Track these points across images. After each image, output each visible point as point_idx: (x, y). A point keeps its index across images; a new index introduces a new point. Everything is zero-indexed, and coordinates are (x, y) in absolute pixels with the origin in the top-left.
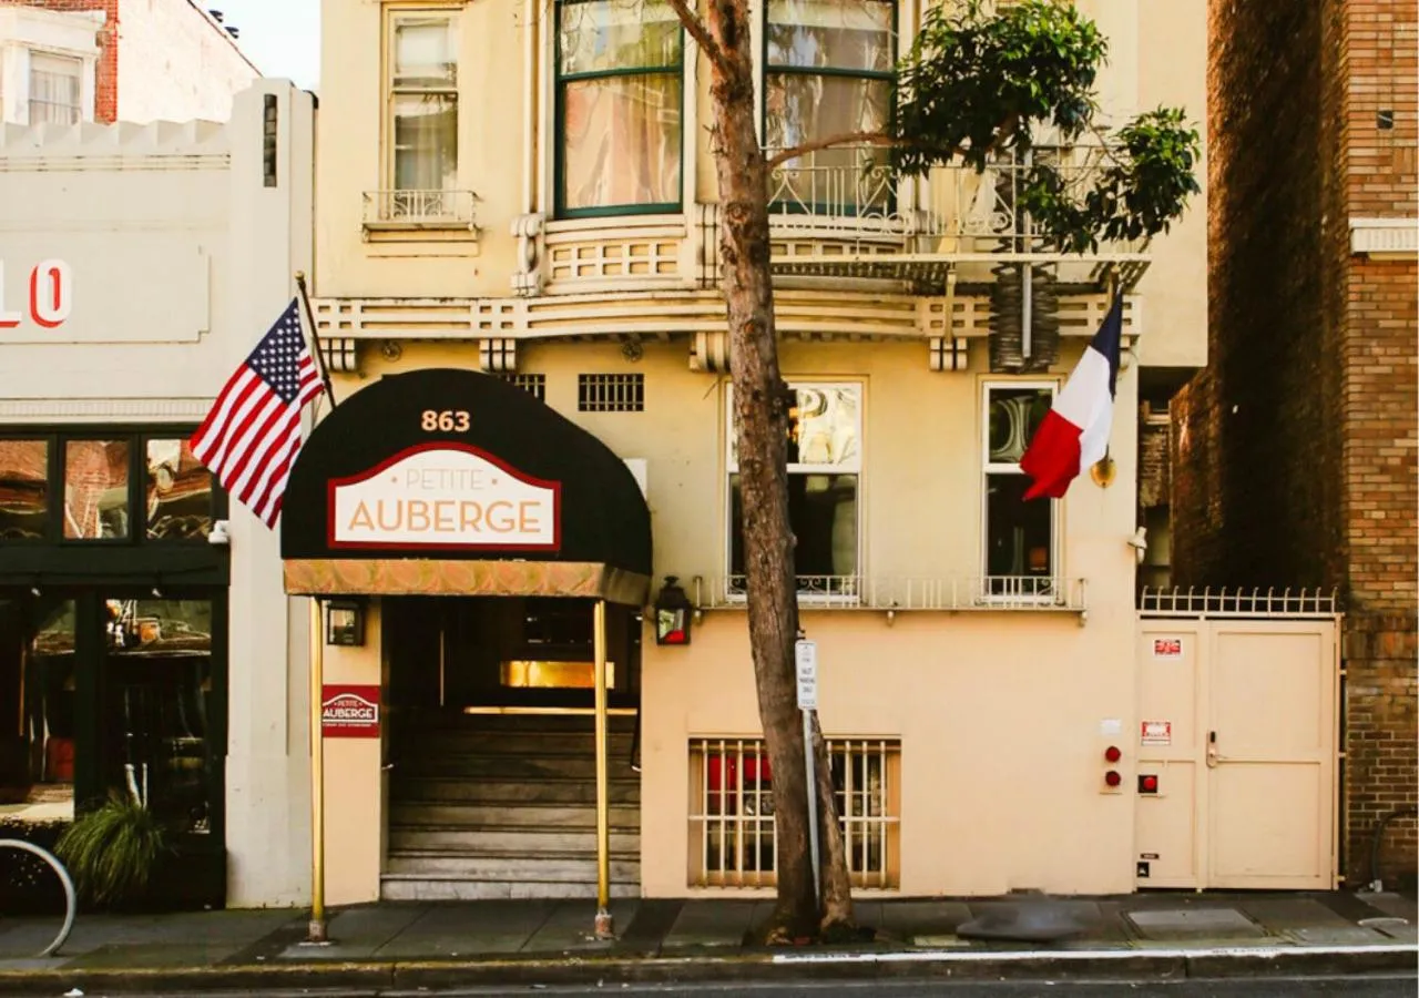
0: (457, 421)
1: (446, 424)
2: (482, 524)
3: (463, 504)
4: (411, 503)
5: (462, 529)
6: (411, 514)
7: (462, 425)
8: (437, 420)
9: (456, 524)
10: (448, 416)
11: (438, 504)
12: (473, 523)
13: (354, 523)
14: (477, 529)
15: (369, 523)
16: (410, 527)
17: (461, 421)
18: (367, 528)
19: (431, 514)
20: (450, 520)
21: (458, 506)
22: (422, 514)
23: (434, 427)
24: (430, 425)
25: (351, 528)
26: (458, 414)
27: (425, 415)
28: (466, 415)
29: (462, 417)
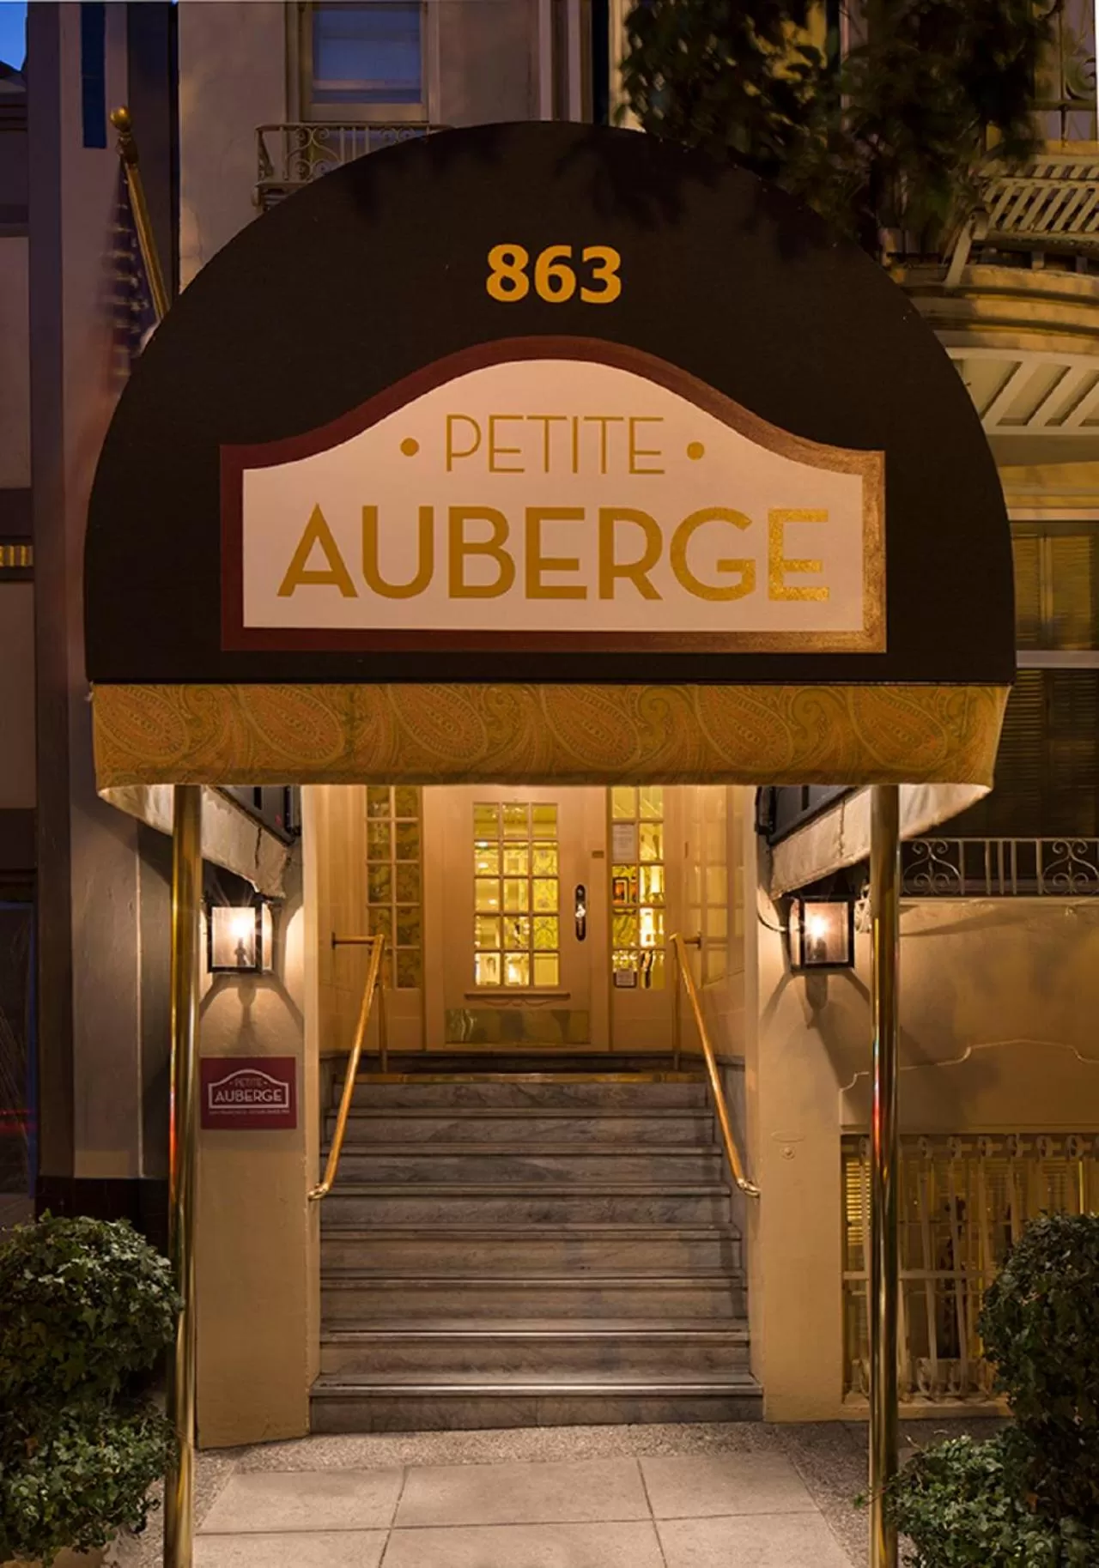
0: (586, 275)
1: (555, 282)
2: (661, 575)
3: (608, 517)
4: (458, 516)
5: (606, 592)
6: (458, 548)
7: (600, 286)
8: (529, 271)
9: (588, 576)
10: (558, 260)
11: (535, 516)
12: (636, 572)
13: (296, 576)
14: (649, 592)
15: (338, 577)
16: (458, 589)
17: (598, 274)
18: (335, 589)
19: (515, 546)
20: (572, 564)
21: (592, 521)
22: (492, 548)
23: (521, 291)
24: (508, 284)
25: (286, 590)
26: (589, 253)
27: (495, 256)
28: (612, 258)
29: (600, 263)
